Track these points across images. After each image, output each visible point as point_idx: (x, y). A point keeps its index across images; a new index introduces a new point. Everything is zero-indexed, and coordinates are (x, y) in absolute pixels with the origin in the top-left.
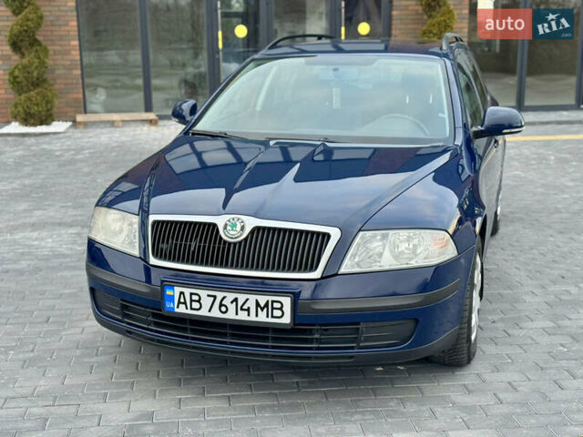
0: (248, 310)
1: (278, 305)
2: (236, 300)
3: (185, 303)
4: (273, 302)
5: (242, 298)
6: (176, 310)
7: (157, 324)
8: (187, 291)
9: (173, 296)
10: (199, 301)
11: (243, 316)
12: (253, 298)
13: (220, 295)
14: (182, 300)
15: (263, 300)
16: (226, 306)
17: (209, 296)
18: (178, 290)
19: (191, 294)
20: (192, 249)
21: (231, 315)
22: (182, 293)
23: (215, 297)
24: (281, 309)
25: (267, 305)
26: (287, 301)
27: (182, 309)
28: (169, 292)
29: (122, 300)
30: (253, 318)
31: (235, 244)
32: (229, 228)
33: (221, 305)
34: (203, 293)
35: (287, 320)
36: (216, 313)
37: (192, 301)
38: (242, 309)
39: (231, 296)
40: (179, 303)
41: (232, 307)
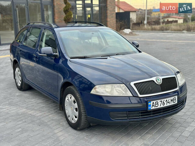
0: (169, 102)
1: (175, 99)
2: (167, 100)
3: (154, 106)
4: (174, 98)
5: (168, 99)
6: (151, 109)
7: (142, 116)
8: (154, 102)
9: (151, 105)
10: (158, 104)
11: (168, 105)
12: (170, 98)
13: (163, 100)
14: (153, 105)
15: (172, 98)
16: (164, 103)
17: (160, 101)
18: (152, 102)
19: (156, 102)
20: (151, 89)
21: (165, 105)
22: (153, 103)
23: (162, 101)
24: (175, 100)
25: (173, 100)
26: (176, 97)
27: (153, 108)
28: (149, 104)
29: (128, 112)
30: (170, 104)
31: (160, 85)
32: (158, 81)
33: (163, 103)
34: (159, 101)
35: (176, 102)
36: (162, 106)
37: (156, 104)
38: (168, 103)
39: (165, 100)
40: (152, 106)
41: (166, 103)
